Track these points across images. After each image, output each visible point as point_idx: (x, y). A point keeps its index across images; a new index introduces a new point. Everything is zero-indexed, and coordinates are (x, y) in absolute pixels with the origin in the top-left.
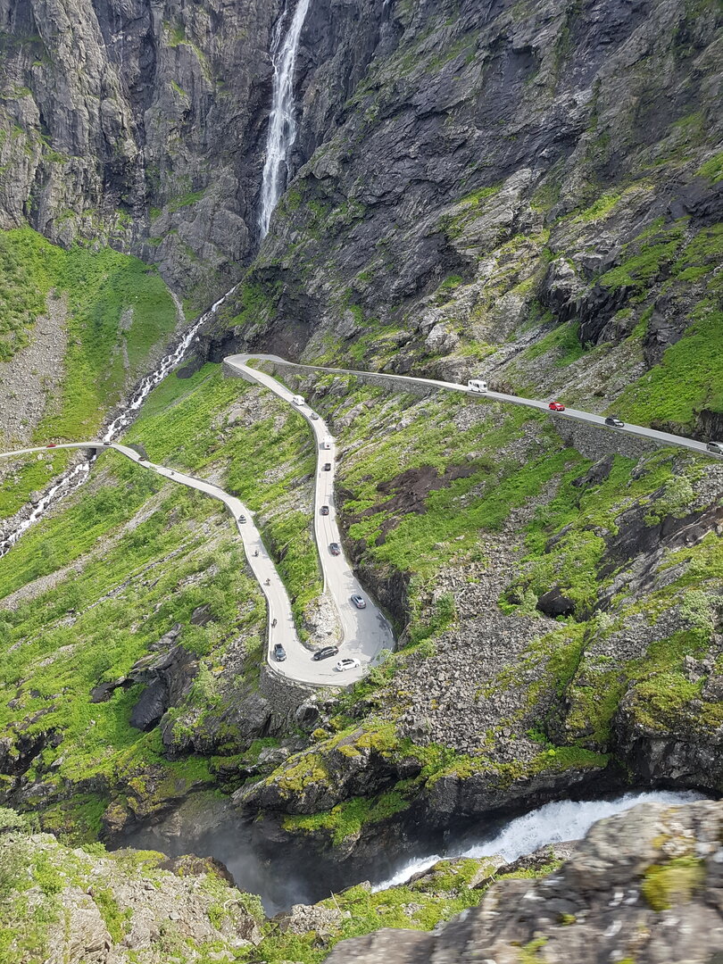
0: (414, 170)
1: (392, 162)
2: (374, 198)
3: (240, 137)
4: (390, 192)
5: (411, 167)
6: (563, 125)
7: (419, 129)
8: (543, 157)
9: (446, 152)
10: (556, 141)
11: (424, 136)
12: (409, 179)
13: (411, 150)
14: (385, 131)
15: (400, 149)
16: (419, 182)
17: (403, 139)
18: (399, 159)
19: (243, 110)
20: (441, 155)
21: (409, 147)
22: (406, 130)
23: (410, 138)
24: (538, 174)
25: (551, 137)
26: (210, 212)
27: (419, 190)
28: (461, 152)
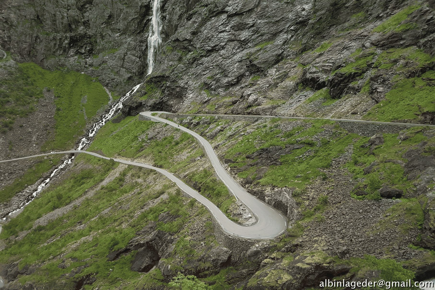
0: (230, 36)
1: (218, 33)
2: (210, 48)
3: (136, 26)
4: (218, 45)
5: (228, 35)
6: (300, 17)
7: (230, 21)
8: (291, 30)
9: (245, 29)
10: (297, 23)
11: (232, 23)
12: (227, 40)
13: (226, 29)
14: (213, 21)
15: (221, 28)
16: (233, 41)
17: (222, 24)
18: (221, 32)
19: (137, 16)
20: (242, 30)
21: (225, 27)
22: (223, 21)
23: (226, 24)
24: (290, 36)
25: (295, 22)
26: (123, 56)
27: (233, 44)
28: (252, 29)
